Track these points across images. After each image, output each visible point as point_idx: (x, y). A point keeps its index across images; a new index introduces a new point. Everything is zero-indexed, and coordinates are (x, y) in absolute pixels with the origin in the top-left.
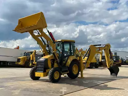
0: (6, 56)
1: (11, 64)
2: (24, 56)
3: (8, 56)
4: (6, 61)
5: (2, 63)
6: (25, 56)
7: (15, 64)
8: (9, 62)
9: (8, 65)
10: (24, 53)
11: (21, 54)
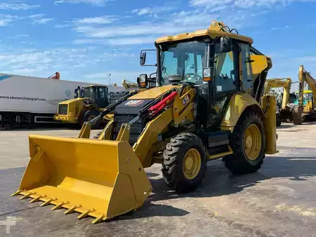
0: (28, 99)
1: (43, 120)
2: (76, 97)
3: (33, 99)
4: (28, 113)
5: (18, 119)
6: (78, 99)
7: (52, 120)
8: (36, 114)
9: (35, 121)
10: (76, 90)
11: (68, 94)
